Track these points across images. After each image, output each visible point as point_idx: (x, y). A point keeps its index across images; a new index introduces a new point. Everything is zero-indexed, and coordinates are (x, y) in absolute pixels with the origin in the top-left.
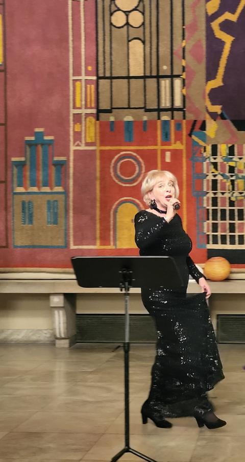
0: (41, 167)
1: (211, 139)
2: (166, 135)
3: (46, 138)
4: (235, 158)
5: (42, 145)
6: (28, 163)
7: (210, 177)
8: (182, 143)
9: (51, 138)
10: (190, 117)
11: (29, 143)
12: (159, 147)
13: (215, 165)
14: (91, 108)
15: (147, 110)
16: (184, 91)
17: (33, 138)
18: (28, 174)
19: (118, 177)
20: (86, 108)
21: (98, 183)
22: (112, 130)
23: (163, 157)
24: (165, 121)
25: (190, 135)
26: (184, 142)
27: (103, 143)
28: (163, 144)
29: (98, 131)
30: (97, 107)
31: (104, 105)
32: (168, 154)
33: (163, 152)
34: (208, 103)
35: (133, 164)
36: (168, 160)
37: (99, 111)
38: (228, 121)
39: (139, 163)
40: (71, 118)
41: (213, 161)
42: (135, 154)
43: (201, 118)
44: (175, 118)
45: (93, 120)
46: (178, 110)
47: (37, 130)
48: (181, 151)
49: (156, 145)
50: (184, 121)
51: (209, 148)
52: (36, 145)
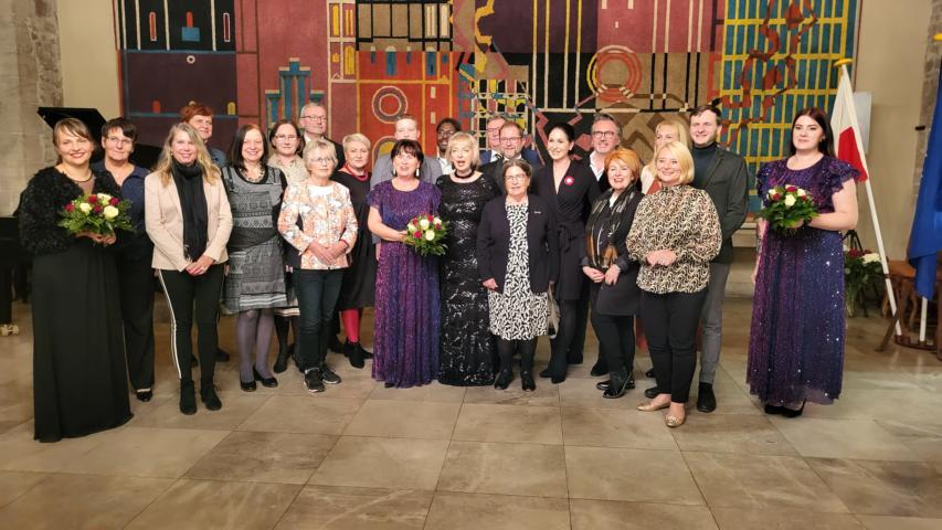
0: (297, 101)
1: (480, 74)
2: (432, 68)
3: (302, 69)
4: (506, 95)
5: (298, 76)
6: (283, 96)
7: (478, 116)
8: (448, 77)
9: (307, 69)
10: (458, 48)
11: (284, 75)
12: (423, 82)
13: (484, 102)
14: (350, 36)
15: (411, 40)
16: (451, 19)
17: (288, 69)
18: (283, 108)
19: (379, 114)
20: (345, 36)
21: (358, 119)
22: (372, 61)
23: (428, 92)
24: (431, 54)
25: (457, 69)
26: (451, 76)
27: (363, 76)
28: (427, 79)
29: (358, 61)
30: (357, 35)
31: (365, 33)
32: (433, 89)
33: (428, 87)
34: (477, 33)
35: (395, 100)
36: (433, 95)
37: (359, 40)
38: (499, 53)
39: (402, 99)
40: (329, 47)
41: (481, 97)
42: (397, 89)
43: (469, 51)
44: (441, 49)
45: (353, 50)
46: (445, 40)
47: (292, 60)
48: (447, 86)
49: (421, 79)
50: (451, 54)
51: (477, 84)
52: (292, 76)
